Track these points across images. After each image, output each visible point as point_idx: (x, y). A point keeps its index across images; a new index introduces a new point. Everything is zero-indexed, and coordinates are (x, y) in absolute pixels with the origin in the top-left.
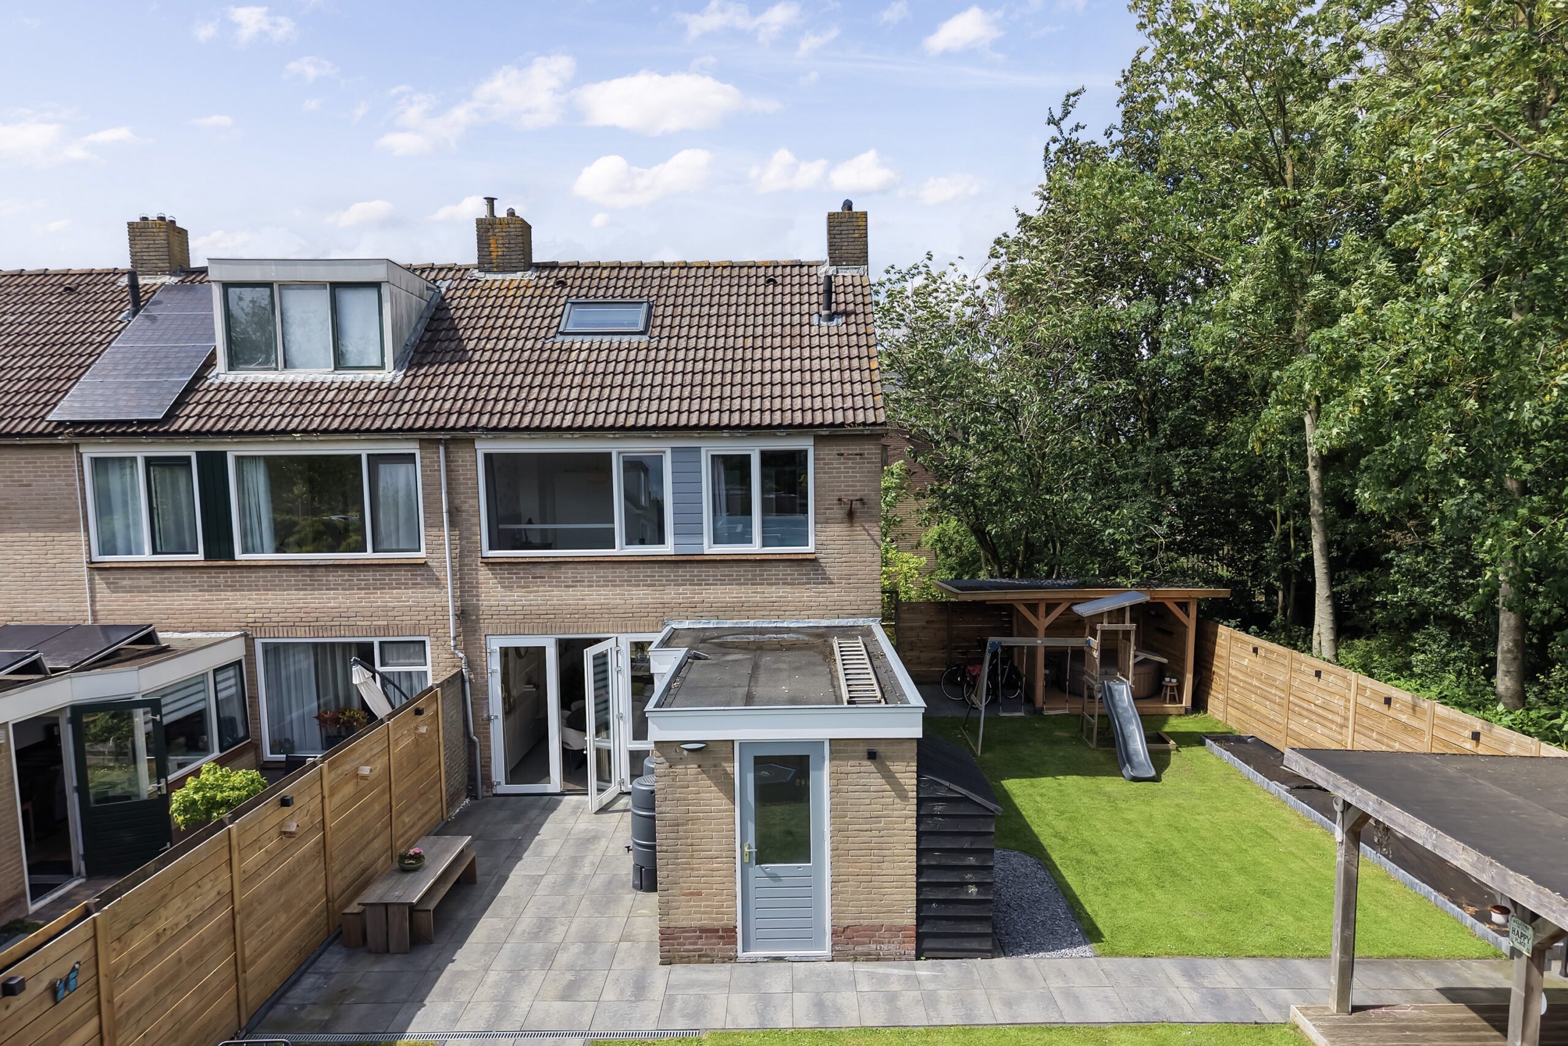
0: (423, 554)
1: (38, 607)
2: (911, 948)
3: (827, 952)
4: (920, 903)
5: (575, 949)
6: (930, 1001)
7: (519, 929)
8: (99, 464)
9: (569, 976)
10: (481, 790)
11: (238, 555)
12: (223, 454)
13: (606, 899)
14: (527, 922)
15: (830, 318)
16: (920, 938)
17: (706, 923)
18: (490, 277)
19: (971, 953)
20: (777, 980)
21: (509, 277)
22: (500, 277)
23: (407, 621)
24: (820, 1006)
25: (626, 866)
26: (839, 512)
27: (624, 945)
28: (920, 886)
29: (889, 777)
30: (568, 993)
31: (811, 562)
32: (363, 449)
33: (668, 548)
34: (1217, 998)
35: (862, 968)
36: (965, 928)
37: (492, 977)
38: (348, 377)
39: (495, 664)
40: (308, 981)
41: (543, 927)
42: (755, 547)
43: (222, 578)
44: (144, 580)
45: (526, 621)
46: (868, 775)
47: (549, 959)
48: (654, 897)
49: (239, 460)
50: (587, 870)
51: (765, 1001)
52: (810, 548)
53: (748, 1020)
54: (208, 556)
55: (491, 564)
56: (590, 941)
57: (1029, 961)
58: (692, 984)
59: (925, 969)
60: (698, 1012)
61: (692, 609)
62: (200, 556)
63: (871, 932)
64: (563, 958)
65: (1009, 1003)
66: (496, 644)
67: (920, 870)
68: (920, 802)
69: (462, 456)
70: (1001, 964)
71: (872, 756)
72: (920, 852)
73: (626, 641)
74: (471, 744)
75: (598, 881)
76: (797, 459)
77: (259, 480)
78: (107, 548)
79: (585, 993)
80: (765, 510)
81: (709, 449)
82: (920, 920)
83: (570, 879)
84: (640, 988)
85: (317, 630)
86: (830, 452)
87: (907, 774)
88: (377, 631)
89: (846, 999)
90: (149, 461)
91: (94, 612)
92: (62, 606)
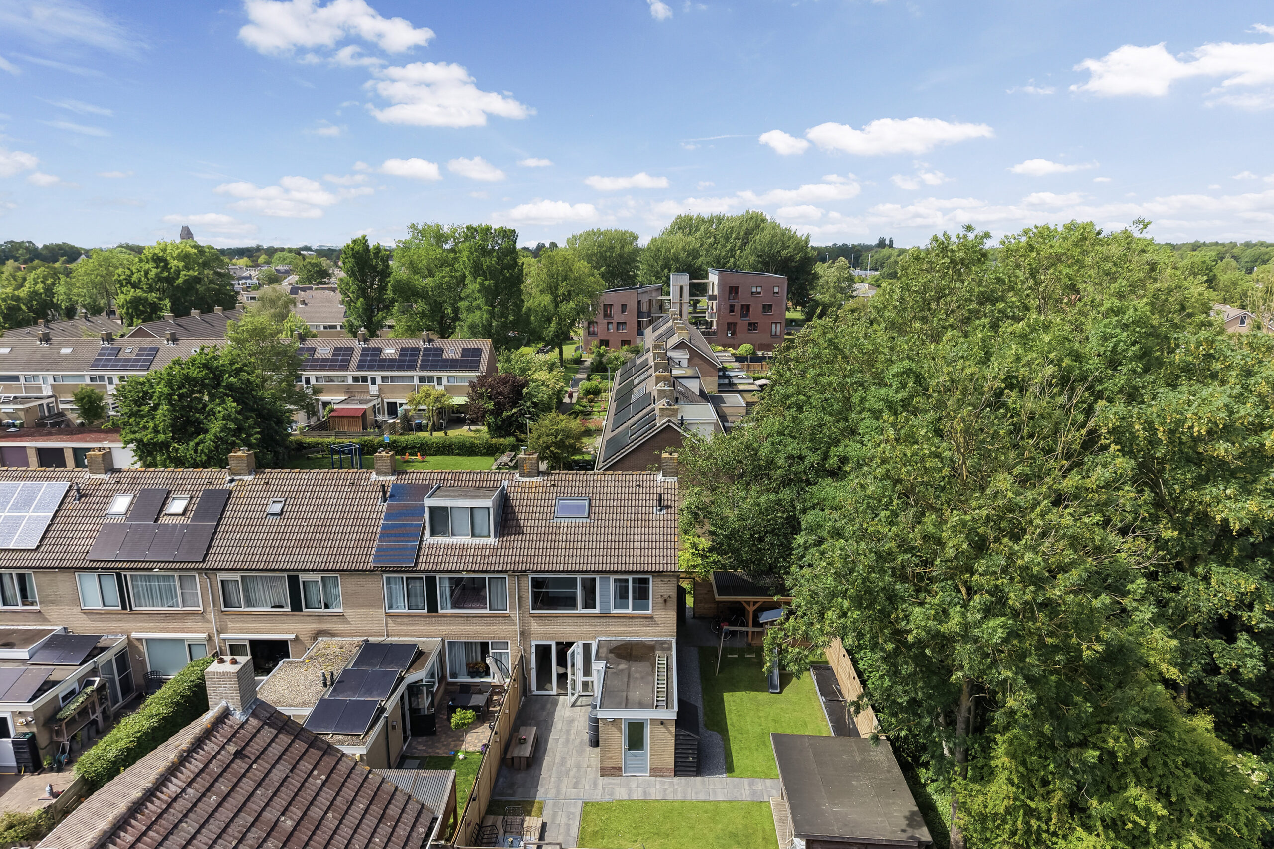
0: (507, 611)
1: (366, 628)
2: (673, 774)
3: (648, 774)
4: (676, 762)
5: (575, 770)
6: (675, 792)
7: (556, 762)
8: (388, 579)
9: (575, 780)
10: (528, 694)
11: (440, 611)
12: (435, 577)
13: (581, 752)
14: (558, 760)
15: (661, 510)
16: (675, 771)
17: (613, 766)
18: (524, 480)
19: (690, 776)
20: (634, 784)
21: (532, 480)
22: (528, 479)
23: (502, 635)
24: (645, 792)
25: (586, 737)
26: (661, 600)
27: (589, 769)
28: (675, 758)
29: (667, 729)
30: (576, 786)
31: (651, 617)
32: (487, 576)
33: (597, 611)
34: (754, 793)
35: (658, 779)
36: (688, 769)
37: (553, 780)
38: (477, 541)
39: (533, 650)
40: (501, 780)
41: (563, 762)
42: (629, 611)
43: (434, 619)
44: (406, 620)
45: (545, 636)
46: (662, 729)
47: (568, 773)
48: (598, 749)
49: (440, 578)
50: (573, 737)
51: (630, 791)
52: (650, 612)
53: (625, 797)
54: (429, 612)
55: (533, 616)
56: (579, 767)
57: (706, 779)
58: (610, 784)
59: (676, 780)
60: (612, 794)
61: (605, 633)
62: (426, 611)
63: (661, 770)
64: (572, 774)
65: (696, 793)
66: (534, 643)
67: (676, 753)
68: (676, 735)
69: (523, 580)
70: (698, 779)
71: (662, 723)
72: (676, 749)
73: (581, 643)
74: (524, 679)
75: (577, 742)
76: (646, 581)
77: (447, 585)
78: (390, 607)
79: (580, 786)
80: (634, 598)
81: (613, 577)
82: (676, 766)
83: (568, 740)
84: (595, 785)
85: (468, 637)
86: (658, 580)
87: (673, 729)
88: (491, 638)
89: (652, 790)
90: (407, 578)
91: (387, 630)
92: (375, 628)
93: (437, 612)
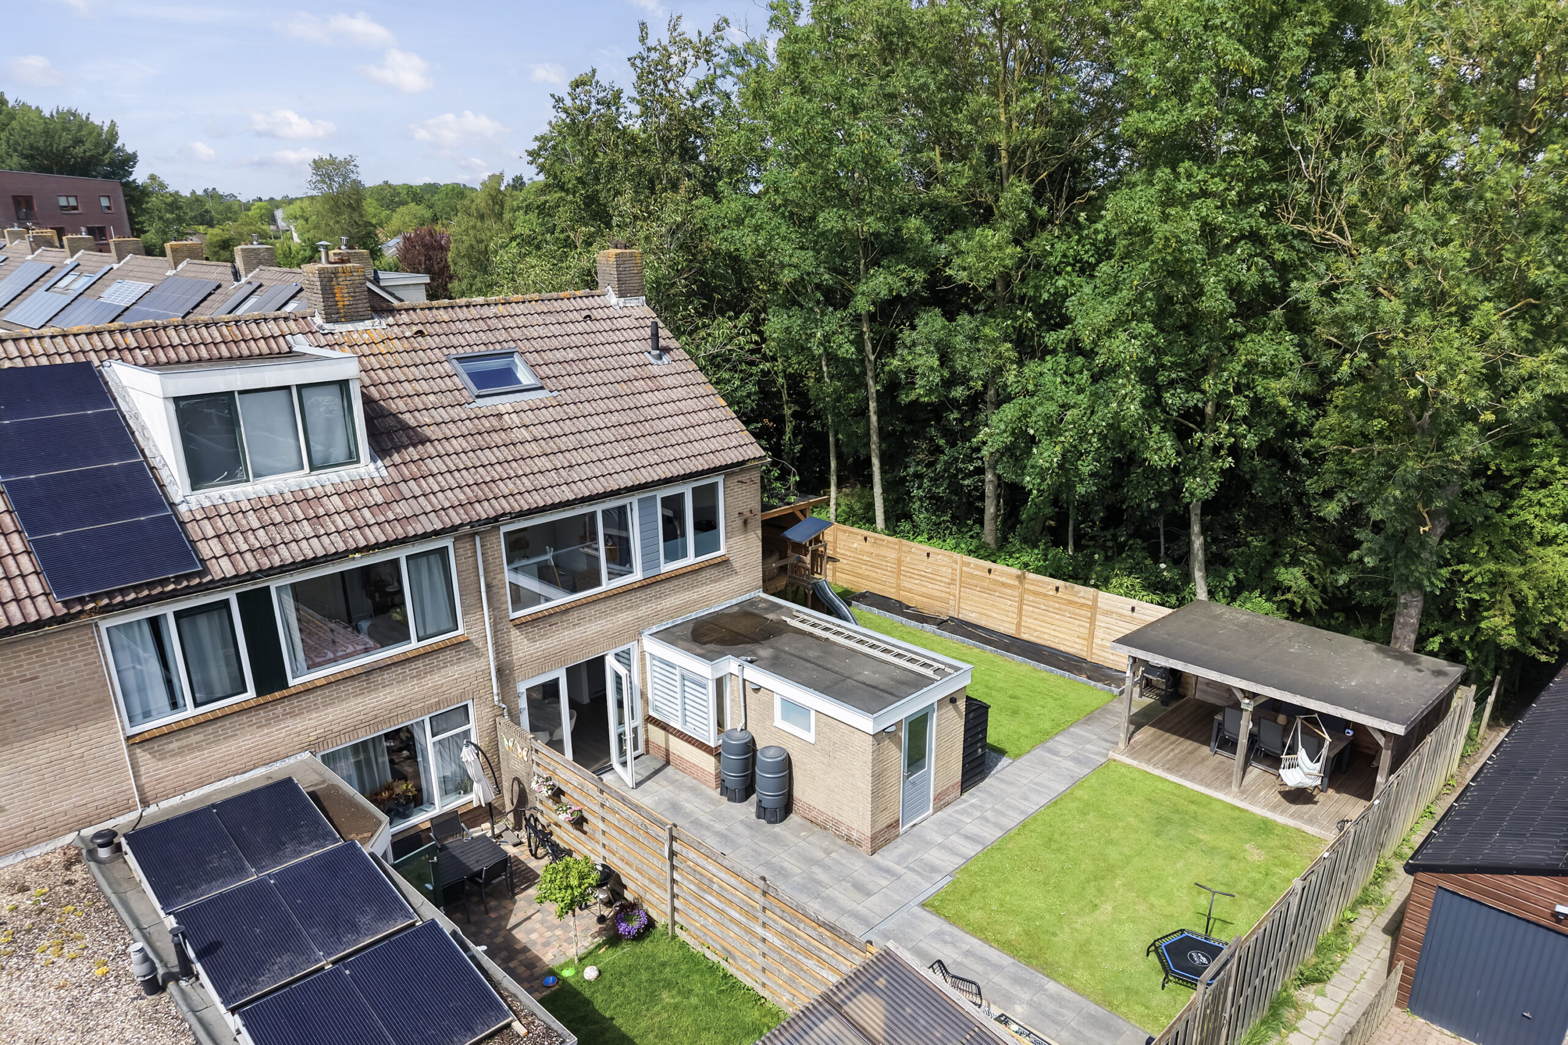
0: (460, 632)
2: (959, 791)
3: (931, 811)
4: (963, 766)
9: (847, 884)
11: (291, 682)
12: (265, 590)
15: (660, 357)
16: (962, 784)
17: (889, 822)
18: (341, 328)
19: (978, 782)
20: (932, 836)
23: (454, 693)
24: (968, 838)
27: (834, 855)
28: (963, 759)
29: (957, 708)
30: (864, 891)
31: (724, 563)
32: (401, 554)
33: (637, 575)
35: (948, 811)
36: (977, 771)
37: (814, 906)
38: (327, 477)
39: (524, 703)
42: (690, 559)
43: (279, 709)
44: (195, 737)
49: (278, 589)
52: (723, 551)
53: (958, 860)
54: (259, 693)
55: (520, 625)
57: (998, 775)
58: (903, 856)
59: (970, 799)
60: (934, 868)
62: (251, 693)
63: (946, 792)
65: (1026, 799)
66: (522, 687)
67: (964, 750)
68: (966, 716)
69: (489, 541)
70: (992, 782)
71: (952, 701)
72: (965, 741)
75: (740, 829)
76: (713, 489)
79: (872, 887)
80: (695, 531)
81: (658, 495)
82: (963, 774)
84: (888, 871)
87: (962, 704)
88: (430, 708)
89: (971, 829)
90: (178, 615)
91: (139, 788)
92: (100, 792)
93: (285, 686)
